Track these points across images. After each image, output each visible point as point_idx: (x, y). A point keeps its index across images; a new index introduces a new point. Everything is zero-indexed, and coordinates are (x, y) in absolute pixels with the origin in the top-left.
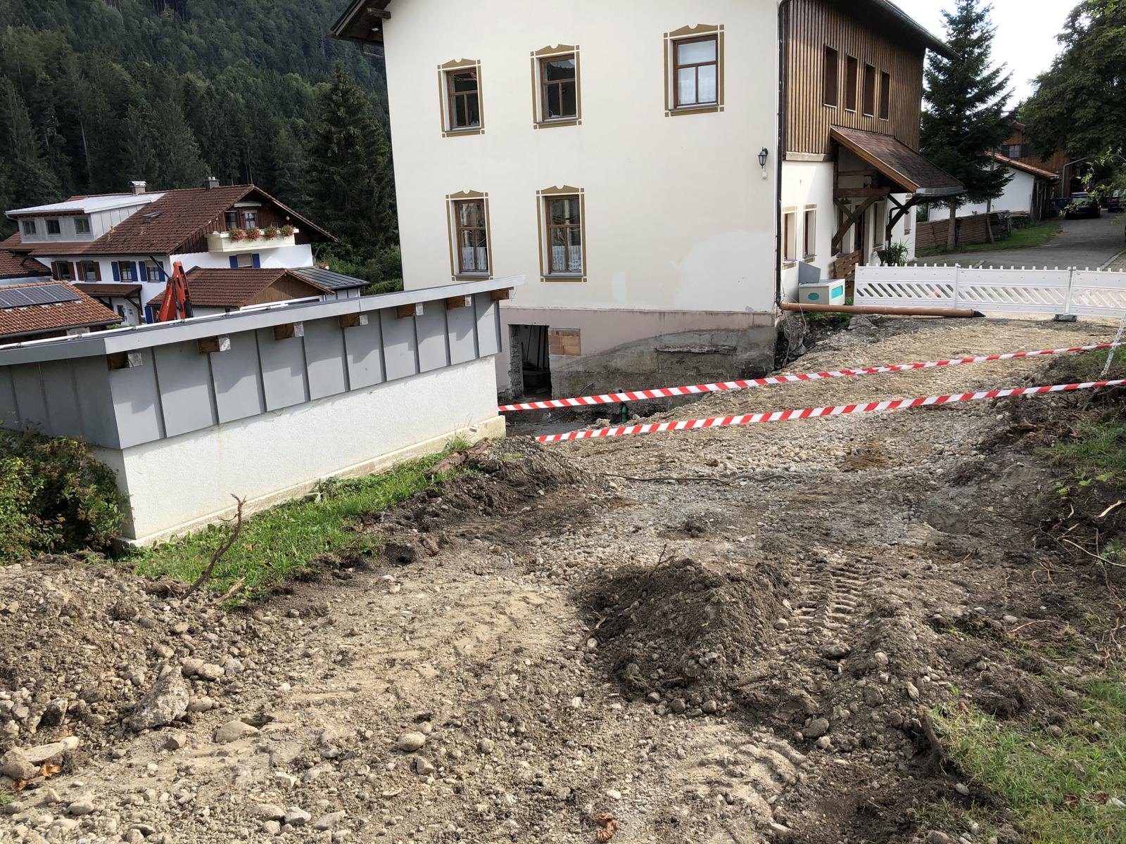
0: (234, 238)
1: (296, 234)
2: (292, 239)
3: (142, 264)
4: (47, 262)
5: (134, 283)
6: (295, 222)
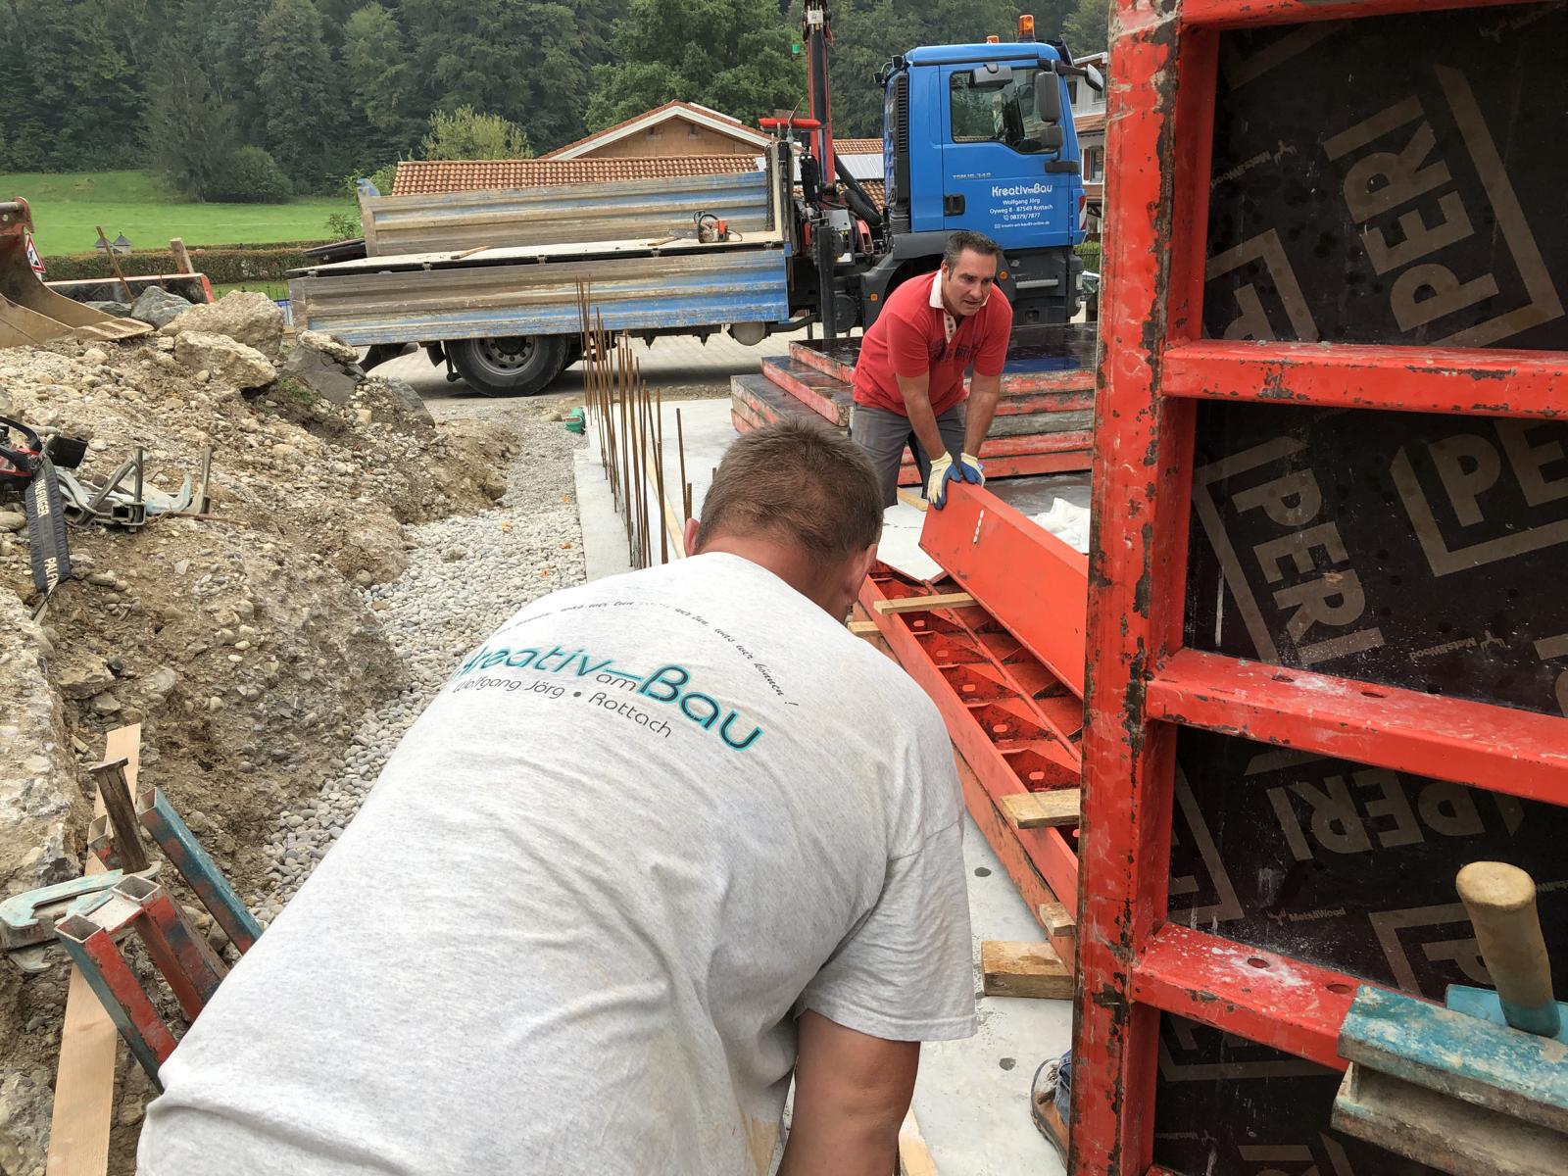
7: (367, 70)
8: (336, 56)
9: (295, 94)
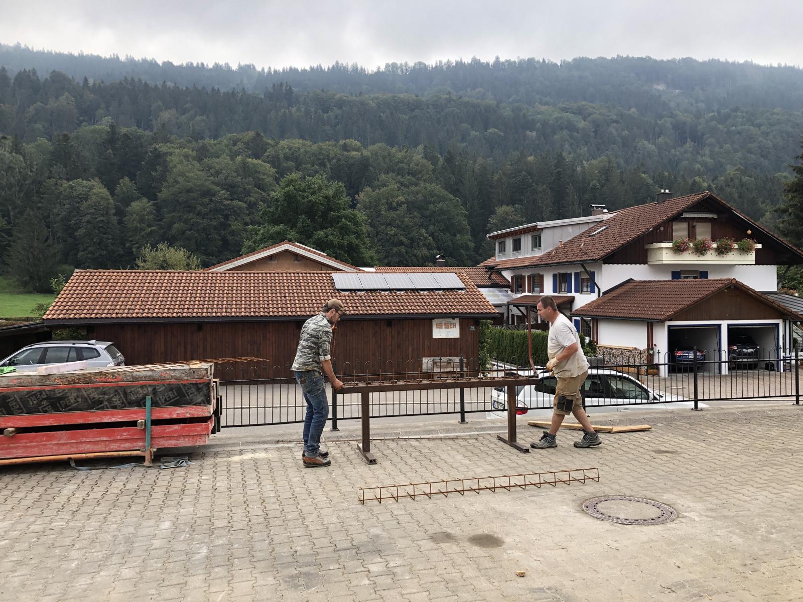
0: (679, 249)
1: (757, 250)
2: (751, 258)
3: (577, 275)
4: (508, 275)
5: (569, 294)
6: (759, 236)
7: (136, 229)
8: (120, 222)
9: (95, 240)
